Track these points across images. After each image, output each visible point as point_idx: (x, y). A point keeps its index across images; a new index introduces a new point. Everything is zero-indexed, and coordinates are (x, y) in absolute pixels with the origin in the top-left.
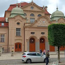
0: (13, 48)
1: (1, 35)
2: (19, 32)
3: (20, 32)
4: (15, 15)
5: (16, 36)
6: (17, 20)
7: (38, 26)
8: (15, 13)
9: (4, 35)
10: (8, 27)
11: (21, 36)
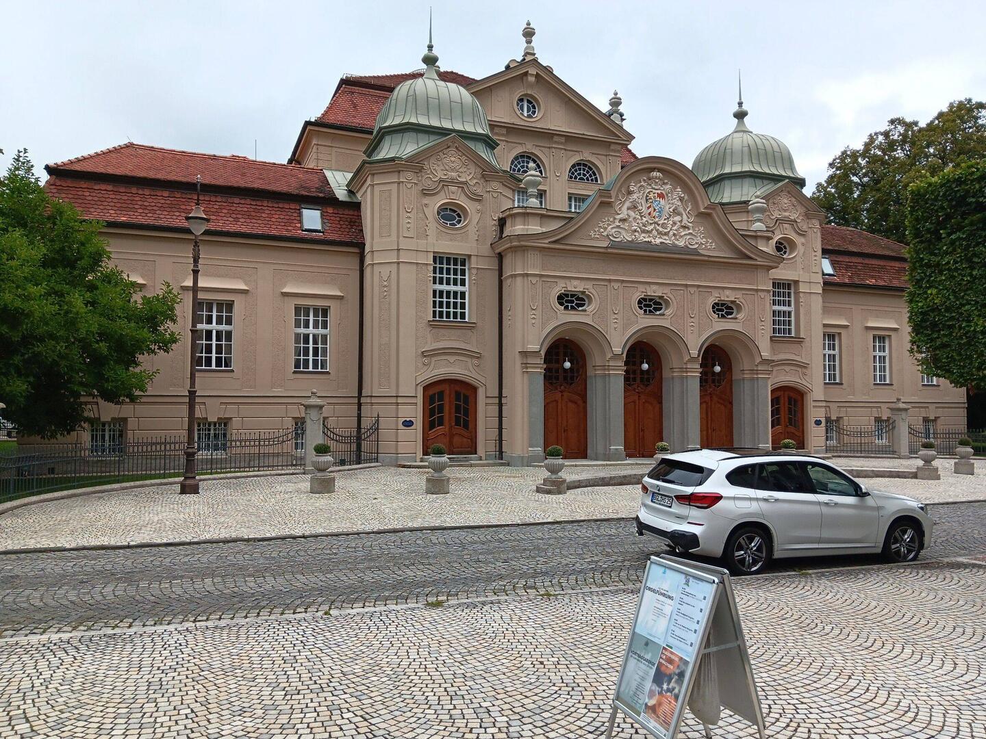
0: (408, 424)
1: (298, 310)
2: (452, 288)
3: (459, 288)
4: (424, 142)
5: (432, 325)
6: (445, 183)
7: (614, 245)
8: (423, 121)
9: (325, 312)
10: (361, 246)
11: (471, 327)
